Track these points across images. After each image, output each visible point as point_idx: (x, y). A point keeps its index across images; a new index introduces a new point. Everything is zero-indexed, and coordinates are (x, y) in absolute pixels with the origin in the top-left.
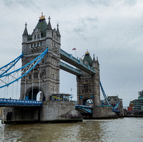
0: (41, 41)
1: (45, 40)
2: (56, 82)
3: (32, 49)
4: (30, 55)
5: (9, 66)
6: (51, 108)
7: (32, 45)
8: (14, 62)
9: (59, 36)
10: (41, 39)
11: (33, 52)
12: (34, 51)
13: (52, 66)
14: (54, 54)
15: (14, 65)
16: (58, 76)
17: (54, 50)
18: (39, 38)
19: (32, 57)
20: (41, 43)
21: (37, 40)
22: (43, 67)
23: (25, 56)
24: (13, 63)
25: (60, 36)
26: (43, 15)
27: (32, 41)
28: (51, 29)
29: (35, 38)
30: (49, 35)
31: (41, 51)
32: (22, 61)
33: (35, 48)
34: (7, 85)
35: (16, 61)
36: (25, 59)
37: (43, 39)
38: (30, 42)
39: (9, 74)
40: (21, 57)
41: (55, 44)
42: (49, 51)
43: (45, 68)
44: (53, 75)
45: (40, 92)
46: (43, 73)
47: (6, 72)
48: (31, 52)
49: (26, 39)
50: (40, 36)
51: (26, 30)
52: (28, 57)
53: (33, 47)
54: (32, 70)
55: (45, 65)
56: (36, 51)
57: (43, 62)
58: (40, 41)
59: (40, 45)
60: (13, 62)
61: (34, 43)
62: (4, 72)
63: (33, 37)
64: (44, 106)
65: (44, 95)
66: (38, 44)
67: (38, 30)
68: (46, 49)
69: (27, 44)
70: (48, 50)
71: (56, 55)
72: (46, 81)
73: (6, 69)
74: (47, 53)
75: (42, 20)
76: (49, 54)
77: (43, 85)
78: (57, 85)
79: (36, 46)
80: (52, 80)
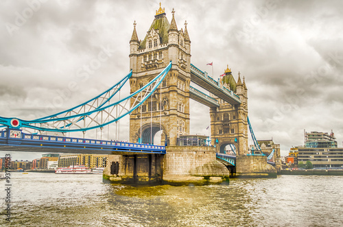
0: (160, 51)
1: (167, 49)
2: (184, 116)
3: (146, 64)
4: (144, 74)
5: (112, 92)
6: (179, 156)
7: (145, 57)
8: (119, 85)
9: (188, 41)
10: (159, 47)
11: (147, 68)
12: (150, 68)
13: (179, 91)
14: (181, 71)
15: (119, 89)
16: (187, 108)
17: (181, 65)
18: (156, 45)
19: (146, 76)
20: (161, 53)
21: (153, 49)
22: (165, 93)
23: (134, 75)
24: (118, 87)
25: (190, 42)
26: (162, 8)
27: (146, 51)
28: (177, 31)
29: (150, 46)
30: (172, 39)
31: (161, 66)
32: (131, 83)
33: (151, 62)
34: (101, 126)
35: (121, 83)
36: (136, 80)
37: (163, 47)
38: (143, 52)
39: (103, 109)
40: (130, 76)
41: (182, 55)
42: (174, 67)
43: (167, 94)
44: (180, 105)
45: (161, 132)
46: (165, 102)
47: (109, 100)
48: (144, 69)
49: (136, 47)
50: (158, 42)
51: (135, 32)
52: (140, 77)
53: (147, 60)
54: (150, 97)
55: (167, 90)
56: (153, 67)
57: (164, 85)
58: (158, 50)
59: (158, 56)
60: (117, 84)
61: (149, 54)
62: (105, 100)
63: (147, 44)
64: (168, 154)
65: (166, 136)
66: (155, 54)
67: (154, 32)
68: (168, 63)
69: (138, 55)
70: (172, 64)
71: (184, 73)
72: (169, 115)
73: (108, 97)
74: (171, 70)
75: (160, 16)
76: (173, 71)
77: (165, 122)
78: (187, 121)
79: (153, 59)
80: (179, 114)
